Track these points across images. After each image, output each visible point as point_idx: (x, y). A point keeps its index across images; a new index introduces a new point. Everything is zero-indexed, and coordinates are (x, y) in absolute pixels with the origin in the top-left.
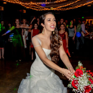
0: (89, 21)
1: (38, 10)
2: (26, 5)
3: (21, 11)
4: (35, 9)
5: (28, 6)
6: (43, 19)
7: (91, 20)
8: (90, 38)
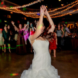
0: (70, 25)
1: (35, 18)
2: (26, 14)
3: (23, 18)
4: (33, 17)
5: (28, 15)
6: (36, 24)
7: (72, 24)
8: (72, 37)
